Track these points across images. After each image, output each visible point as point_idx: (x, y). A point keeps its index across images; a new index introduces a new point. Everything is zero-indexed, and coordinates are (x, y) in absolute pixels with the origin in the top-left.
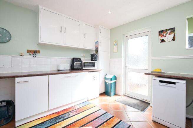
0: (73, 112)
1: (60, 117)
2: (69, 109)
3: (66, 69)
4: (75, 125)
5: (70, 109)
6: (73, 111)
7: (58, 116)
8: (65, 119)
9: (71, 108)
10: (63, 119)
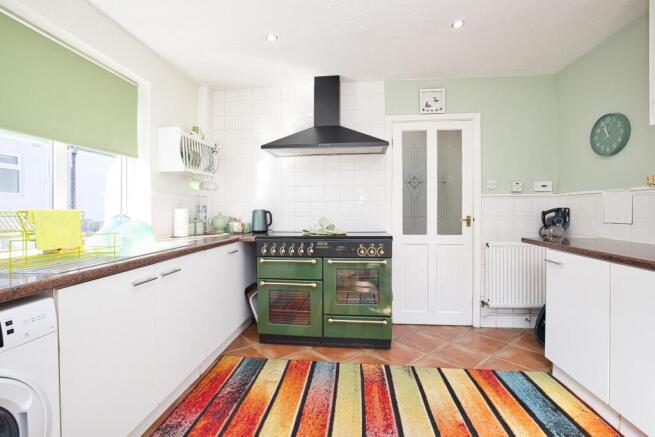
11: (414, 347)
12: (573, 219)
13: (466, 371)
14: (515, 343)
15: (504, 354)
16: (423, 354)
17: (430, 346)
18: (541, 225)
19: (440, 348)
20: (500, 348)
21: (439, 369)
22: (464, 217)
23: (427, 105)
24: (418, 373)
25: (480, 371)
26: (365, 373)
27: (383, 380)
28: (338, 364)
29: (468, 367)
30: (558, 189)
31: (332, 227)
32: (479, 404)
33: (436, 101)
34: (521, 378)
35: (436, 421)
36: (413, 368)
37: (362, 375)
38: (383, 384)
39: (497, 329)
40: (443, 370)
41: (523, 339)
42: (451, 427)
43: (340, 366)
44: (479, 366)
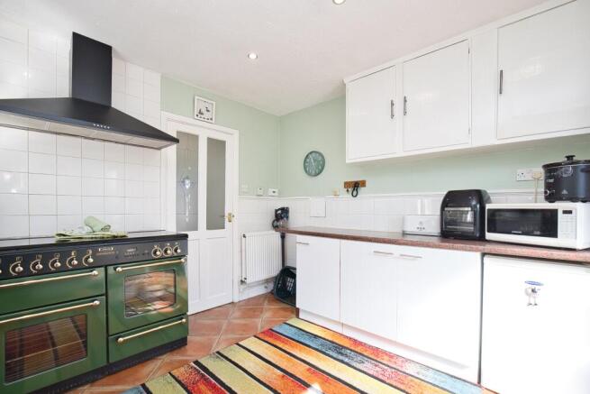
0: (376, 366)
1: (343, 351)
2: (387, 354)
3: (423, 232)
4: (327, 384)
5: (386, 358)
6: (381, 365)
7: (343, 347)
8: (342, 362)
9: (391, 356)
10: (340, 357)
11: (204, 335)
12: (290, 214)
13: (255, 336)
14: (266, 305)
15: (267, 315)
16: (217, 338)
17: (216, 329)
18: (274, 218)
19: (224, 327)
20: (261, 312)
21: (238, 344)
22: (226, 214)
23: (200, 113)
24: (225, 354)
25: (263, 333)
26: (180, 379)
27: (203, 376)
28: (143, 386)
29: (255, 333)
30: (281, 195)
31: (107, 228)
32: (281, 356)
33: (208, 111)
34: (287, 327)
35: (267, 383)
36: (218, 352)
37: (179, 382)
38: (206, 379)
39: (249, 299)
40: (241, 343)
41: (269, 301)
42: (279, 382)
43: (147, 385)
44: (259, 330)
